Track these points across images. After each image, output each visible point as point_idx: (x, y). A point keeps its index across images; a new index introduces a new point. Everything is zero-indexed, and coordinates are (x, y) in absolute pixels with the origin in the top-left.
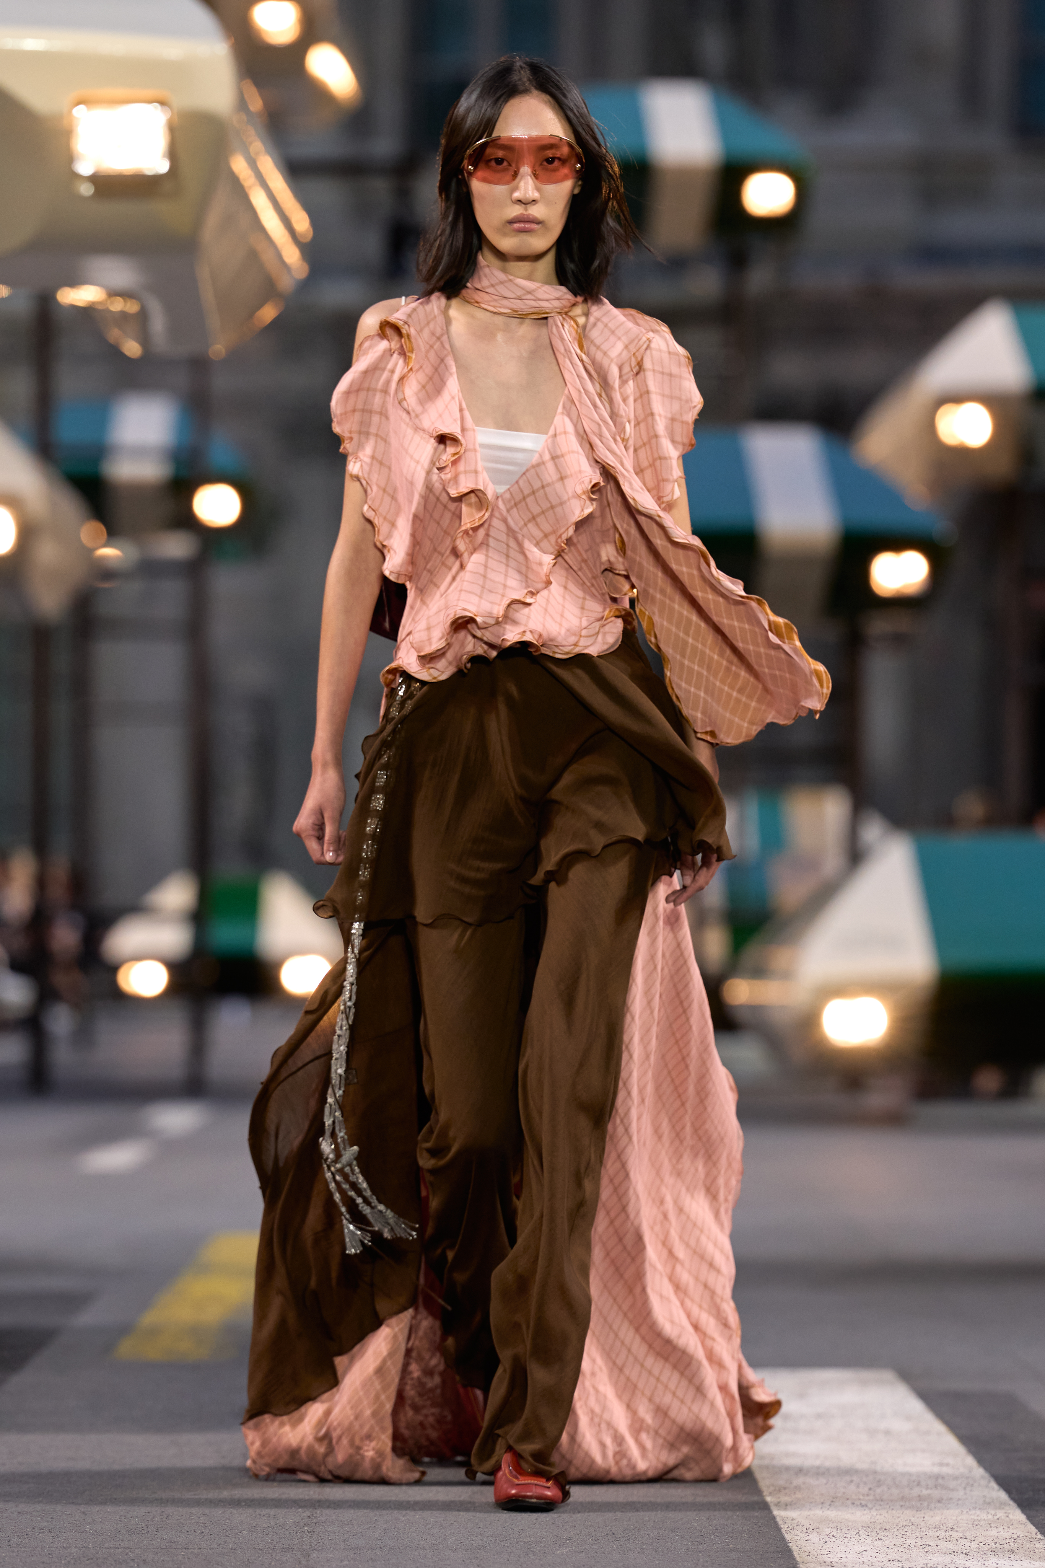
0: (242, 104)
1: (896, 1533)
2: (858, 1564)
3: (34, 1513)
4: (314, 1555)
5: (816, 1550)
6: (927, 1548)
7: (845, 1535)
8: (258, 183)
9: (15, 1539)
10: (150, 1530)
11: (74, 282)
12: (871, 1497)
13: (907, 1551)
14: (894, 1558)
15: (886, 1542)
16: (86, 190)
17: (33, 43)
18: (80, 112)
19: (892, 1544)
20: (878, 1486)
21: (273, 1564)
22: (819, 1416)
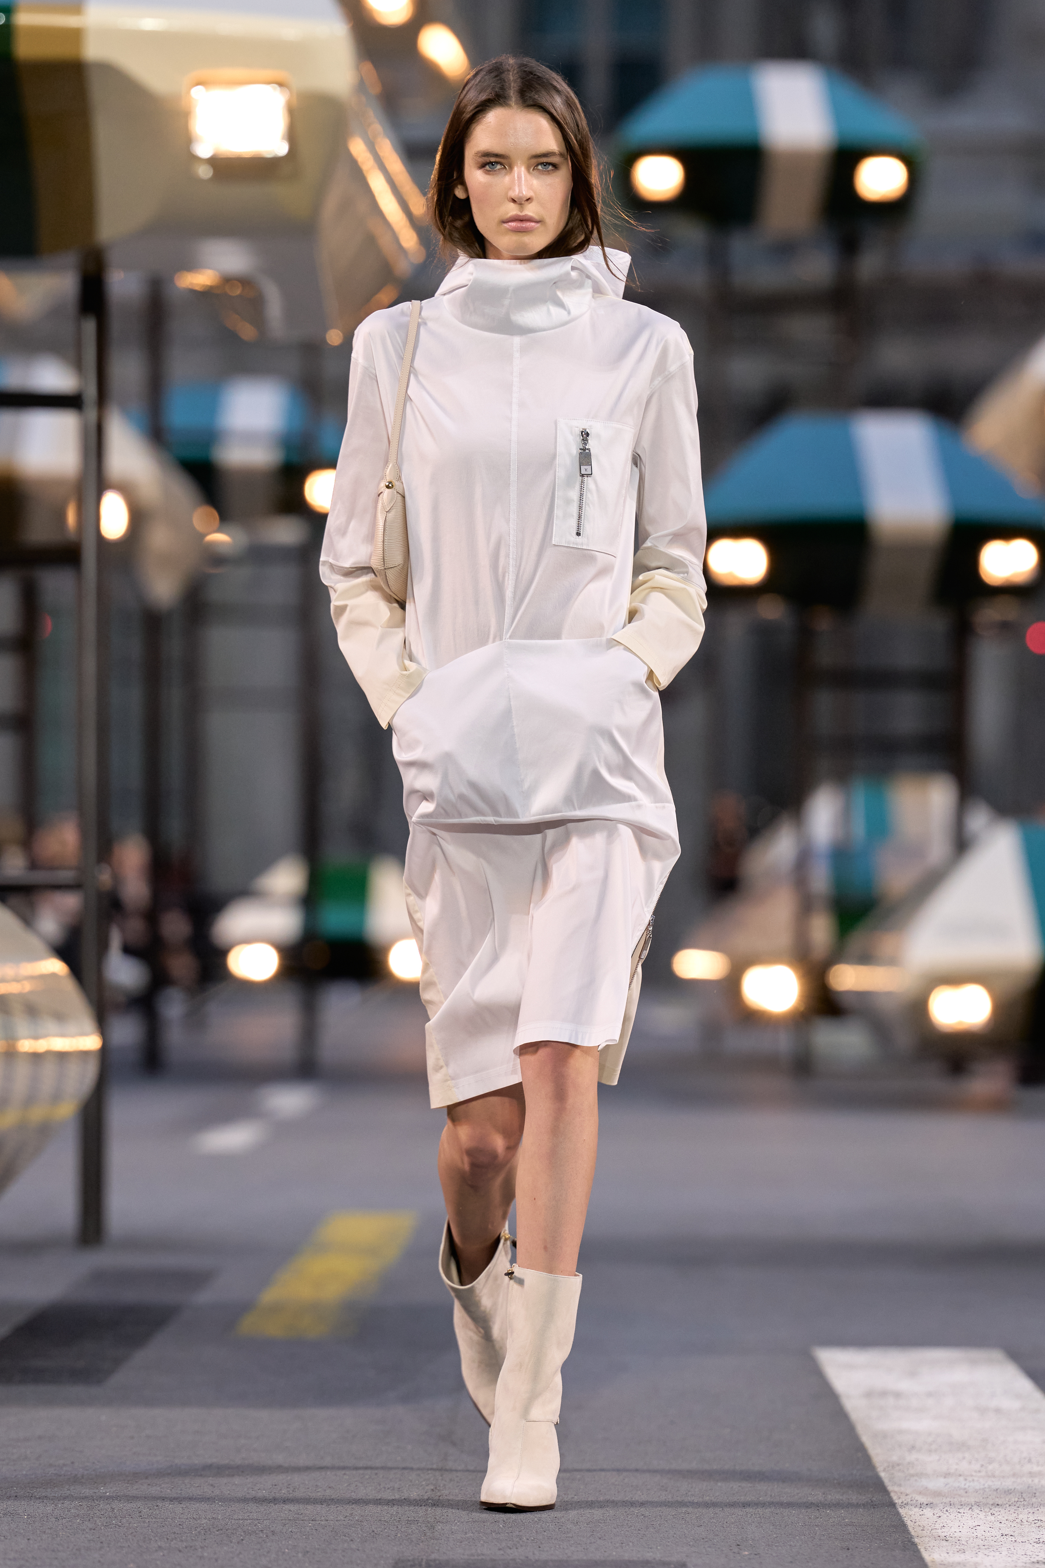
0: (361, 87)
2: (972, 1539)
3: (163, 1486)
4: (439, 1527)
5: (930, 1525)
6: (1039, 1523)
7: (958, 1510)
8: (376, 166)
11: (191, 266)
12: (983, 1474)
16: (204, 172)
17: (150, 23)
18: (197, 93)
19: (1005, 1519)
20: (990, 1463)
21: (399, 1535)
22: (930, 1394)
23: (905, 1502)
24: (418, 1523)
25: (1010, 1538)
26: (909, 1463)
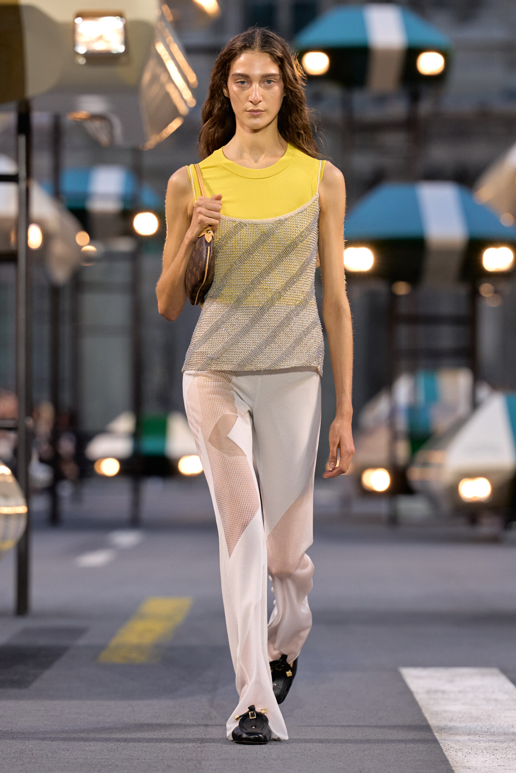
1: (502, 752)
2: (483, 768)
4: (203, 763)
5: (461, 760)
7: (476, 753)
9: (50, 754)
10: (119, 750)
13: (508, 761)
14: (501, 765)
15: (497, 756)
18: (78, 21)
19: (500, 757)
22: (460, 692)
23: (448, 748)
24: (192, 761)
25: (503, 768)
26: (449, 728)
